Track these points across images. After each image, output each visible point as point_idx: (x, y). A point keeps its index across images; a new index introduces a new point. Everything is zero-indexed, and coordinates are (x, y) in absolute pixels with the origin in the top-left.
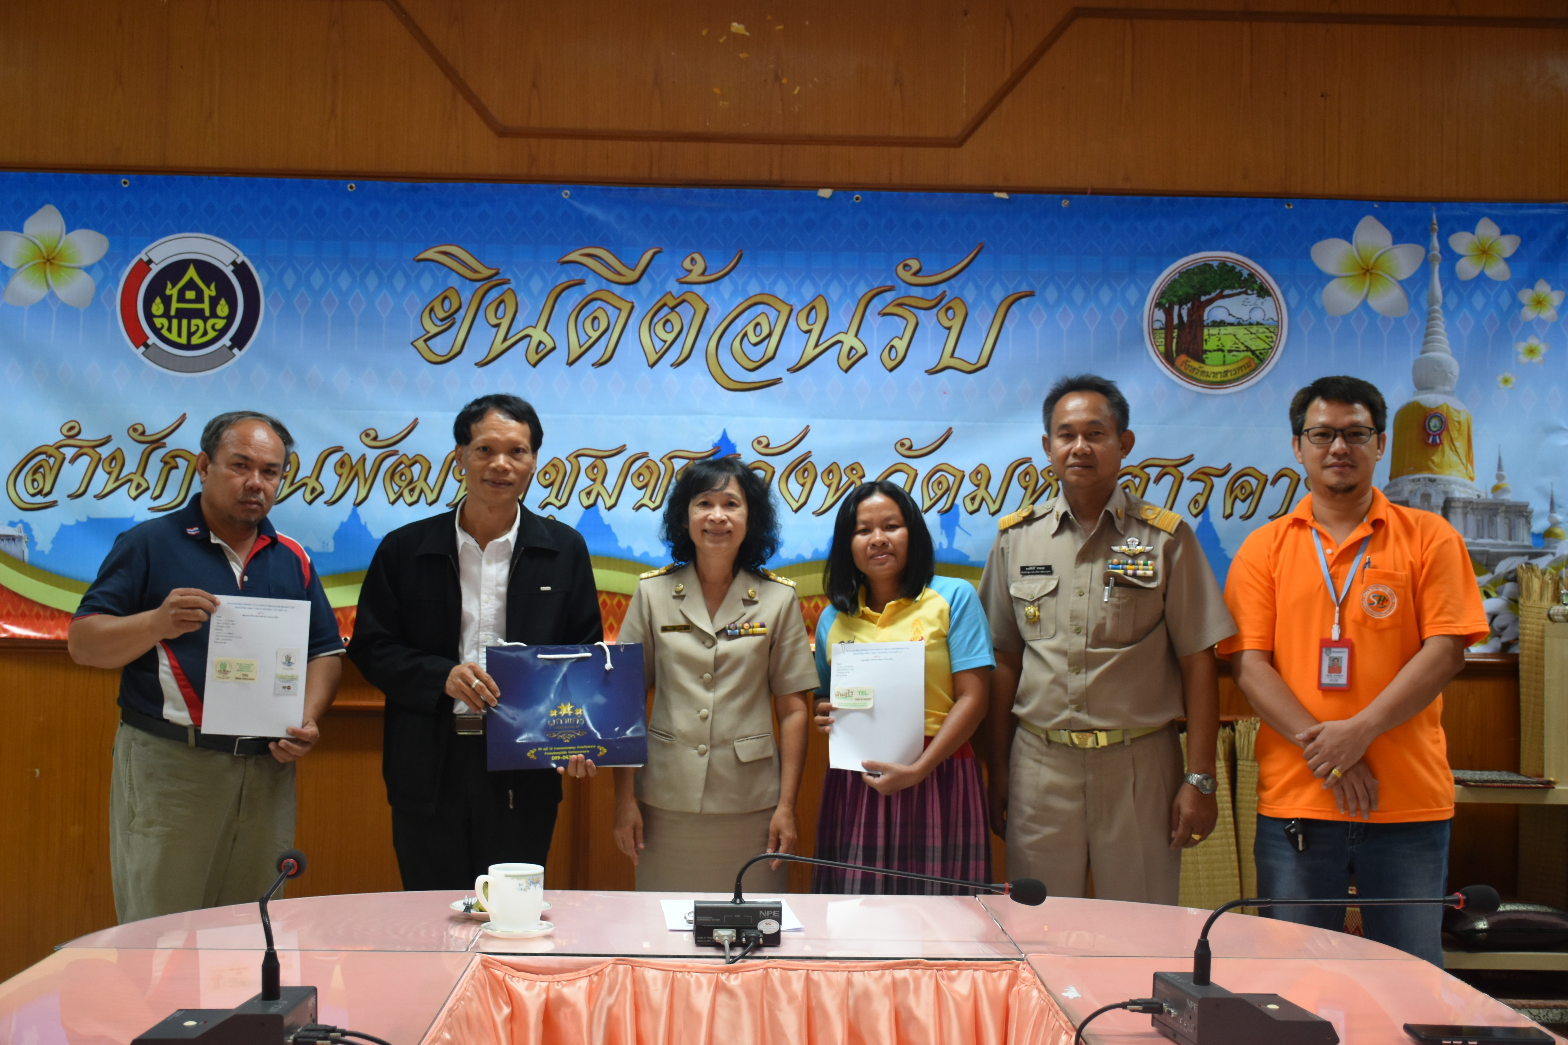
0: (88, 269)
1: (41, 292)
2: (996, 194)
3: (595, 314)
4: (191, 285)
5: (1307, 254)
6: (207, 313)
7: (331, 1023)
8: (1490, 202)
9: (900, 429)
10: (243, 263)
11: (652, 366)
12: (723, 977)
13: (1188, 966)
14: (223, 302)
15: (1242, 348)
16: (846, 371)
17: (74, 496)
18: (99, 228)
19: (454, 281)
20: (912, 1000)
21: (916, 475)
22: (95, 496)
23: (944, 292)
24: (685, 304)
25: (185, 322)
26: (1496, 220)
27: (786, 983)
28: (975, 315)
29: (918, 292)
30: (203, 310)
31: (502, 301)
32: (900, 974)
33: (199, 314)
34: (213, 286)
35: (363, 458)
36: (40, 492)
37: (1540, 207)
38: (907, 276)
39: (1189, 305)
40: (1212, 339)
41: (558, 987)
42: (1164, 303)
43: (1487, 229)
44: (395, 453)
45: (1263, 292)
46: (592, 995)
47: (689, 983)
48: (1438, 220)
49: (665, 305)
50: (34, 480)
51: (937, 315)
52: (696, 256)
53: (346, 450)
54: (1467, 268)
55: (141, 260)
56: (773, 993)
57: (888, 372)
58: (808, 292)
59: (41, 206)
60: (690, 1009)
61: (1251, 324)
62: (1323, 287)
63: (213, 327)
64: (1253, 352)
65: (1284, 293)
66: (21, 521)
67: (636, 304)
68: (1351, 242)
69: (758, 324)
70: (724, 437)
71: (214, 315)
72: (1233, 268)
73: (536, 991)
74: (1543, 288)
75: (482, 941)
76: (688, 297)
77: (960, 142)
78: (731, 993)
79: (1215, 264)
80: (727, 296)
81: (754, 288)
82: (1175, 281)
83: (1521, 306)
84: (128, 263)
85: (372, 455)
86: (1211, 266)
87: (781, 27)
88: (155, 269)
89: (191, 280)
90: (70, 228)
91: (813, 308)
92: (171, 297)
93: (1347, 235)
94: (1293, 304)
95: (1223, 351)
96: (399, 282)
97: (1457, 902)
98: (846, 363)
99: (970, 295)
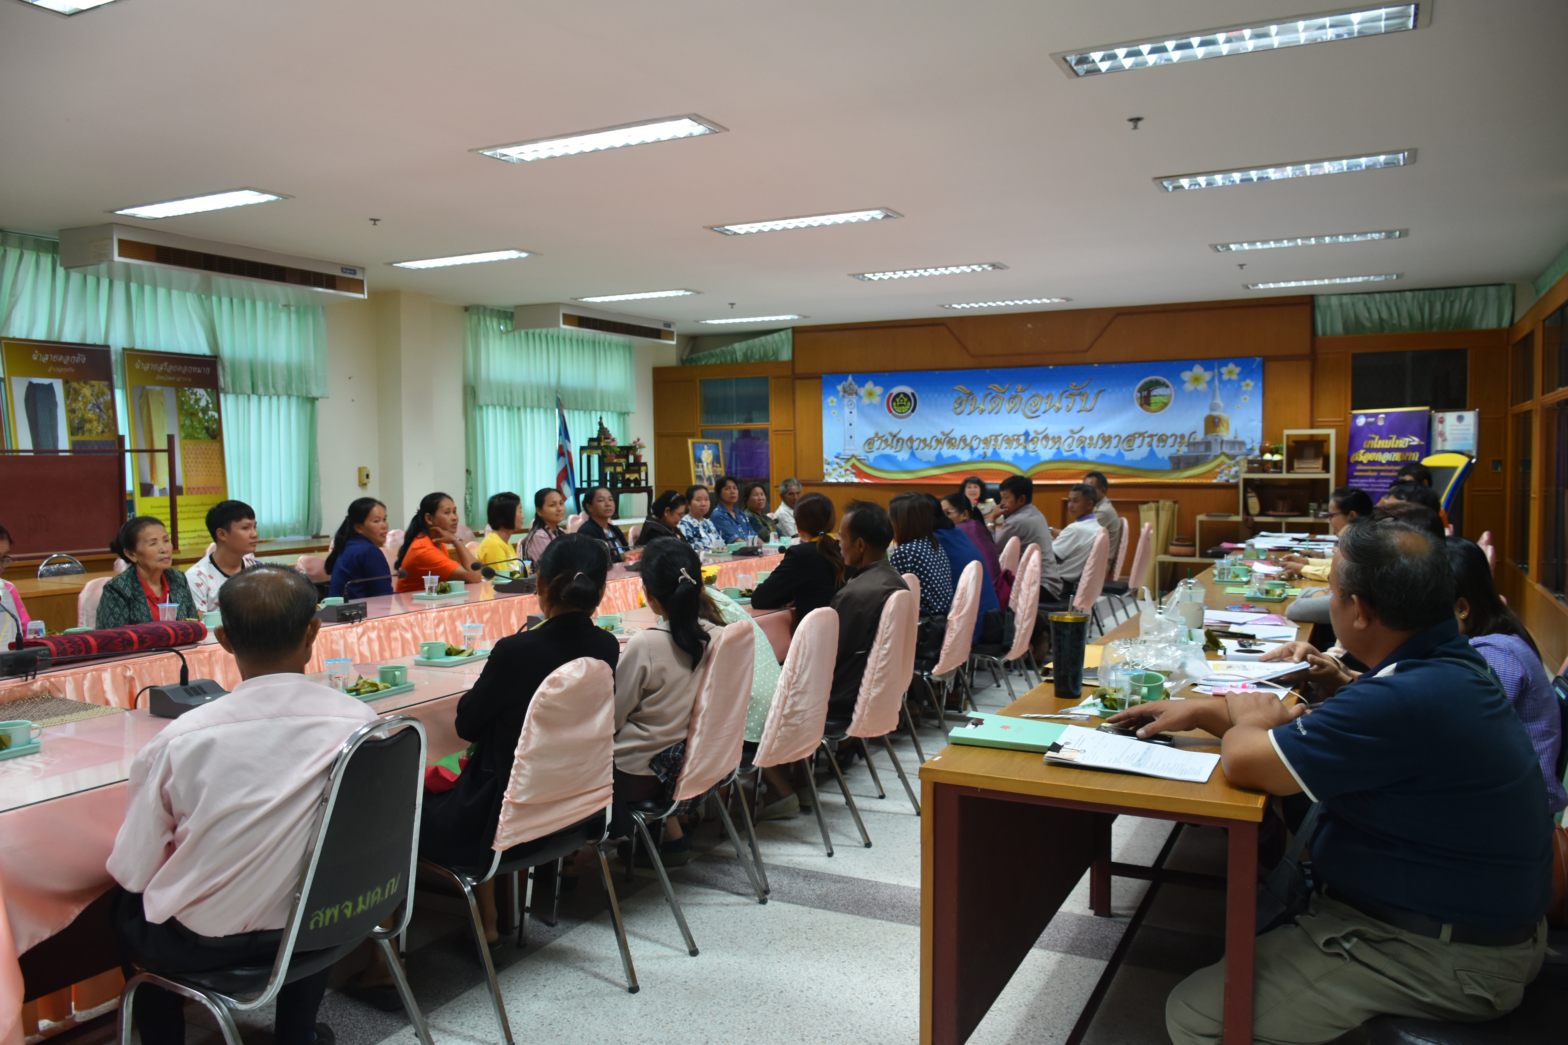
0: (879, 396)
1: (869, 402)
2: (1095, 365)
3: (995, 401)
4: (902, 398)
5: (1179, 376)
8: (1234, 358)
9: (1071, 427)
10: (913, 393)
11: (1009, 413)
14: (909, 402)
16: (1057, 413)
17: (877, 449)
19: (961, 394)
21: (1074, 438)
22: (882, 449)
23: (1081, 391)
24: (1016, 398)
25: (900, 407)
26: (1235, 363)
28: (1090, 397)
29: (1075, 391)
31: (973, 399)
33: (904, 405)
34: (907, 399)
36: (870, 448)
37: (1244, 359)
38: (1072, 387)
39: (1147, 391)
40: (1153, 400)
42: (1140, 391)
43: (1231, 366)
44: (949, 437)
45: (1167, 386)
48: (1217, 364)
49: (1012, 398)
50: (870, 445)
51: (1080, 397)
52: (1019, 385)
53: (937, 436)
54: (1225, 377)
55: (891, 393)
57: (1067, 413)
59: (868, 381)
61: (1164, 395)
62: (1184, 384)
63: (907, 408)
64: (1164, 403)
65: (1173, 387)
66: (867, 455)
67: (1005, 398)
68: (1192, 372)
69: (1035, 402)
70: (1027, 430)
71: (907, 405)
72: (1159, 381)
74: (1248, 381)
76: (1017, 396)
77: (1087, 351)
79: (1155, 380)
80: (1027, 395)
81: (1034, 393)
82: (1143, 385)
83: (1242, 387)
85: (943, 437)
86: (1153, 381)
88: (893, 395)
90: (875, 386)
91: (1049, 397)
92: (897, 401)
93: (1191, 370)
96: (949, 395)
98: (1056, 411)
99: (1088, 391)
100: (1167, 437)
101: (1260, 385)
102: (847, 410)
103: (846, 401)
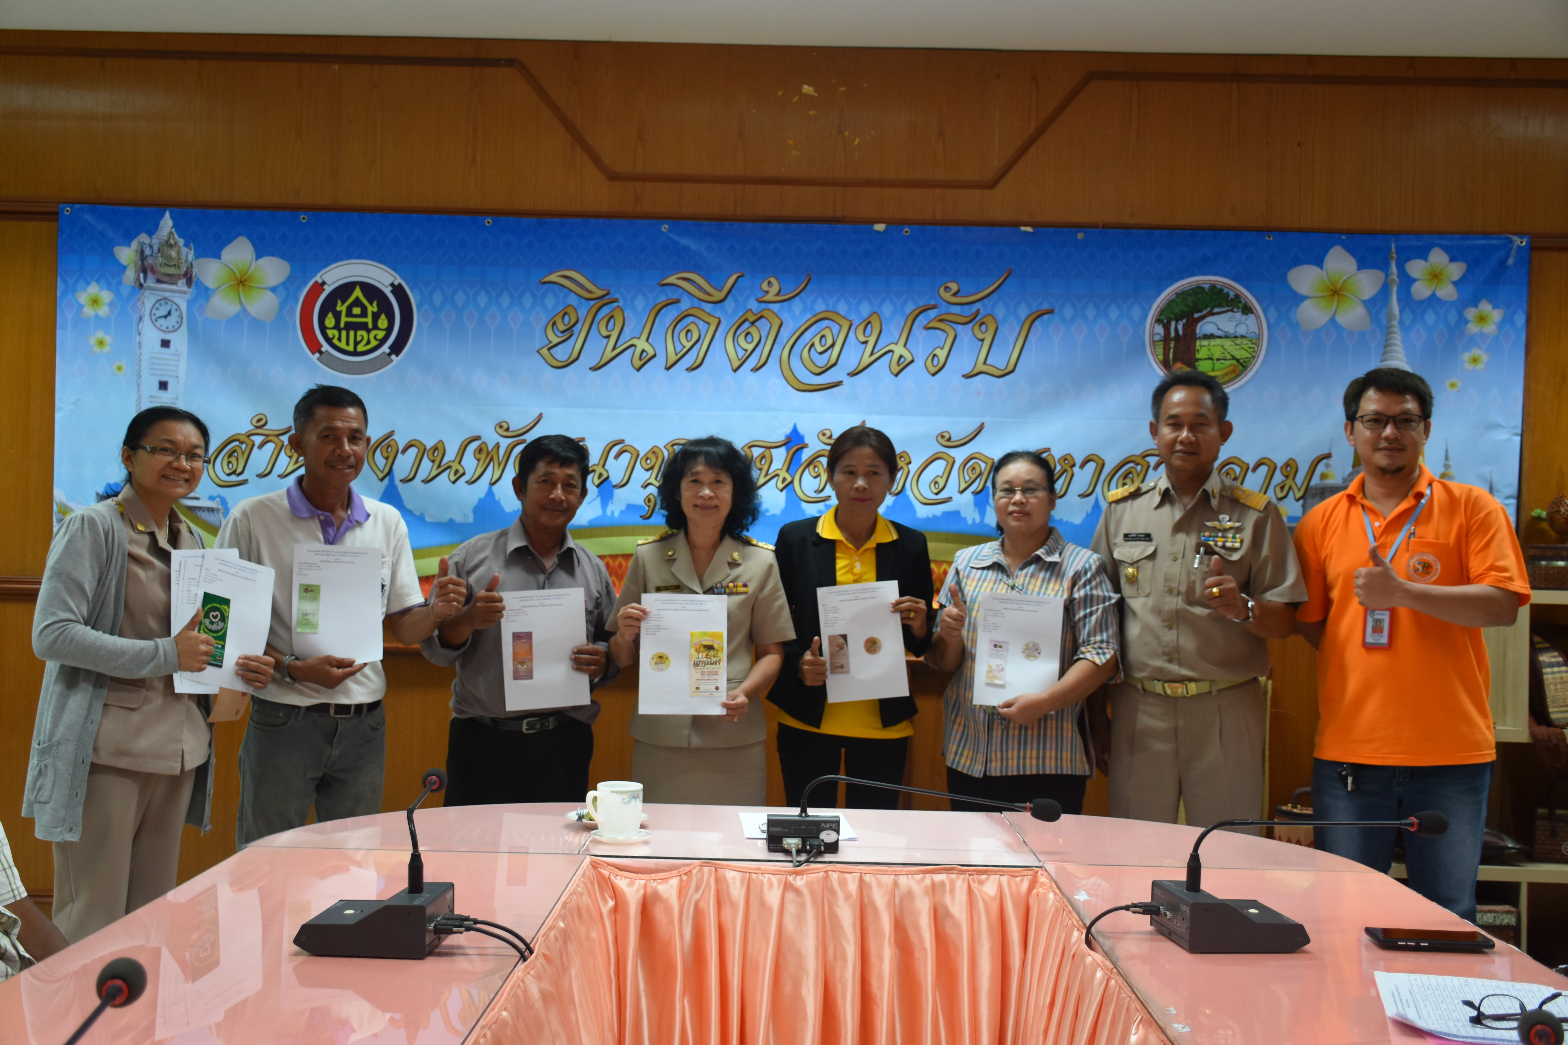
0: (273, 290)
1: (235, 309)
2: (1023, 228)
3: (689, 328)
4: (357, 303)
5: (1284, 278)
6: (370, 326)
7: (465, 913)
8: (1441, 234)
9: (941, 424)
10: (400, 285)
11: (735, 371)
12: (791, 878)
13: (1182, 876)
14: (383, 316)
15: (1229, 357)
16: (896, 375)
17: (261, 476)
18: (282, 256)
19: (572, 300)
20: (948, 900)
21: (954, 462)
22: (279, 476)
23: (978, 310)
24: (763, 320)
25: (352, 333)
26: (1446, 249)
27: (843, 883)
28: (1004, 329)
29: (956, 309)
30: (366, 324)
31: (612, 317)
32: (939, 878)
33: (364, 326)
34: (375, 304)
35: (497, 446)
36: (234, 472)
37: (1484, 238)
38: (947, 296)
39: (1184, 321)
40: (1203, 349)
41: (654, 884)
42: (1163, 319)
43: (1438, 257)
44: (524, 441)
45: (1247, 310)
46: (682, 891)
47: (762, 883)
48: (1397, 249)
49: (746, 320)
50: (229, 462)
51: (972, 329)
52: (773, 280)
53: (484, 439)
54: (1421, 290)
55: (316, 282)
56: (832, 891)
57: (930, 377)
58: (865, 310)
59: (235, 238)
60: (763, 904)
61: (1236, 337)
62: (1297, 305)
63: (375, 337)
64: (1238, 360)
65: (1265, 311)
66: (219, 496)
67: (722, 320)
68: (1321, 268)
69: (823, 336)
70: (795, 430)
71: (376, 327)
72: (1222, 290)
73: (635, 887)
74: (1485, 307)
75: (592, 845)
76: (765, 313)
77: (992, 185)
78: (797, 891)
79: (1206, 286)
80: (797, 313)
81: (820, 307)
82: (1172, 301)
83: (1467, 322)
84: (306, 284)
85: (505, 443)
86: (1203, 288)
87: (843, 89)
88: (328, 290)
89: (357, 299)
90: (258, 257)
91: (869, 323)
92: (340, 312)
93: (1319, 262)
94: (1272, 320)
95: (1211, 359)
96: (528, 301)
97: (1412, 825)
98: (896, 369)
99: (1000, 312)
100: (1245, 469)
101: (1520, 319)
102: (151, 336)
103: (149, 300)
